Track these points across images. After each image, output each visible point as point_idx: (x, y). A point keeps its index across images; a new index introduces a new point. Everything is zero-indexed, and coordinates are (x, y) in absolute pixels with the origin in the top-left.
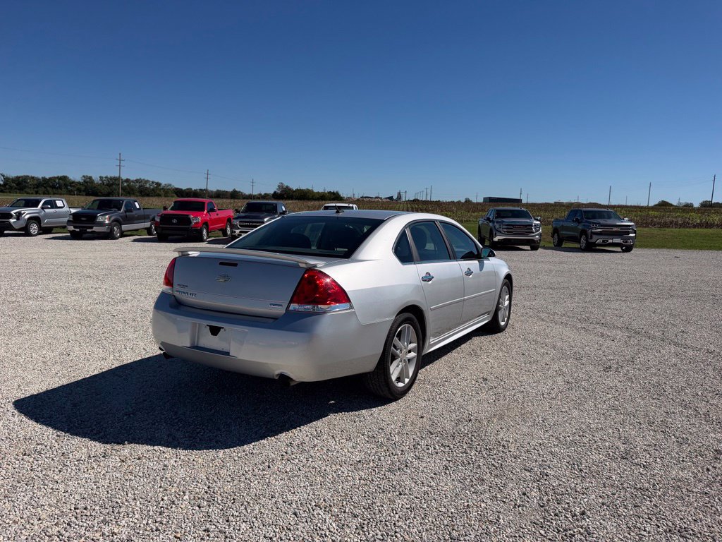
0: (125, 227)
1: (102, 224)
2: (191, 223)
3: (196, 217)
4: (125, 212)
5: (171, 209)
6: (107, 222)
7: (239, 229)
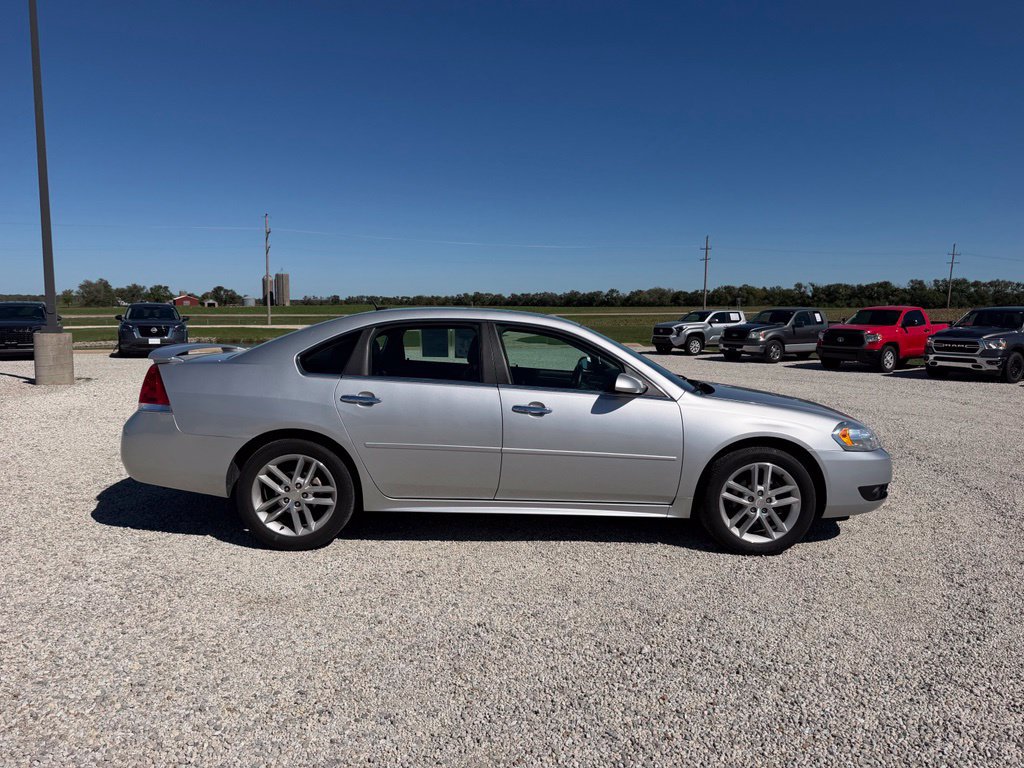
0: (789, 347)
1: (755, 342)
2: (863, 342)
3: (874, 333)
4: (793, 326)
5: (852, 322)
6: (762, 339)
7: (934, 353)
